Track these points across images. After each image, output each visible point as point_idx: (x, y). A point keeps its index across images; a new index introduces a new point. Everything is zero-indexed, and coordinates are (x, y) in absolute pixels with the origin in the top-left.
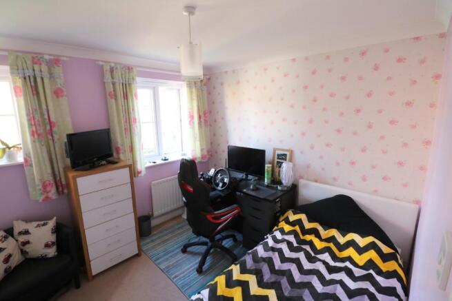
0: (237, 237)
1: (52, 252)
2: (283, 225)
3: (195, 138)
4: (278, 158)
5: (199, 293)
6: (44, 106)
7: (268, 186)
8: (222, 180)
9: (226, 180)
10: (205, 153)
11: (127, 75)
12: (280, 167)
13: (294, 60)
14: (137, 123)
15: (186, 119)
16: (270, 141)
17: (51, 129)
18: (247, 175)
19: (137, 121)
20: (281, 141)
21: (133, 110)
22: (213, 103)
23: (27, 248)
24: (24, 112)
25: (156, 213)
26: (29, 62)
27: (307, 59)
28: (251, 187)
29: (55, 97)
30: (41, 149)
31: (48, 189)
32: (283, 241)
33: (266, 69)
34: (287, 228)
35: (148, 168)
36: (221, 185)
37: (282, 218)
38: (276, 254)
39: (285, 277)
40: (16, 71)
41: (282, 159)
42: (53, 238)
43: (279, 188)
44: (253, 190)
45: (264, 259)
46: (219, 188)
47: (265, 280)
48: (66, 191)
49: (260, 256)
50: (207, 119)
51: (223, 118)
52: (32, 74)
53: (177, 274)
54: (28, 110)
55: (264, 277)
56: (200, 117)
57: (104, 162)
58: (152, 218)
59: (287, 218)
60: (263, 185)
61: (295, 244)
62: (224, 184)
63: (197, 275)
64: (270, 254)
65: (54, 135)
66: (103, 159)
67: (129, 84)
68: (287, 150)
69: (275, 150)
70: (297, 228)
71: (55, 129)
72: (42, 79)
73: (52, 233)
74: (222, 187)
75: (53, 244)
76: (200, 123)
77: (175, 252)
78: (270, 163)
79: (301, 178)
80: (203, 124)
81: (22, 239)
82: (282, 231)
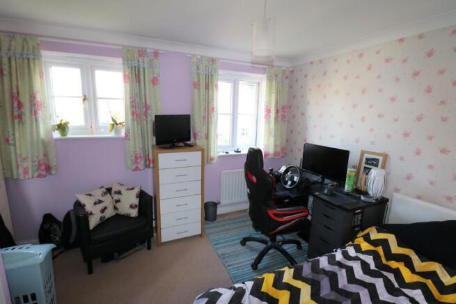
0: (303, 245)
1: (134, 213)
2: (360, 241)
3: (270, 133)
4: (366, 163)
5: (244, 283)
6: (143, 92)
7: (347, 194)
8: (292, 179)
9: (296, 179)
10: (279, 149)
11: (210, 67)
12: (367, 174)
13: (401, 40)
14: (215, 113)
15: (262, 113)
16: (357, 141)
17: (146, 112)
18: (323, 178)
19: (215, 110)
20: (373, 143)
21: (212, 99)
22: (294, 97)
23: (118, 205)
24: (128, 96)
25: (223, 202)
26: (136, 55)
27: (421, 37)
28: (326, 192)
29: (152, 84)
30: (138, 127)
31: (139, 161)
32: (356, 259)
33: (361, 55)
34: (365, 246)
35: (220, 157)
36: (289, 183)
37: (361, 234)
38: (344, 271)
39: (349, 301)
40: (126, 62)
41: (372, 164)
42: (136, 201)
43: (362, 198)
44: (326, 195)
45: (325, 272)
46: (287, 187)
47: (321, 295)
48: (151, 165)
49: (321, 267)
50: (285, 114)
51: (303, 114)
52: (137, 65)
53: (232, 263)
54: (131, 94)
55: (321, 291)
56: (277, 112)
57: (181, 144)
58: (218, 206)
59: (368, 235)
60: (342, 192)
61: (373, 267)
62: (293, 182)
63: (251, 271)
64: (335, 268)
65: (148, 117)
66: (181, 142)
67: (212, 76)
68: (380, 154)
69: (363, 153)
70: (380, 250)
71: (149, 112)
72: (144, 69)
73: (137, 197)
74: (290, 186)
75: (136, 206)
76: (276, 118)
77: (234, 242)
78: (354, 167)
79: (397, 190)
80: (280, 119)
81: (116, 197)
82: (358, 249)
